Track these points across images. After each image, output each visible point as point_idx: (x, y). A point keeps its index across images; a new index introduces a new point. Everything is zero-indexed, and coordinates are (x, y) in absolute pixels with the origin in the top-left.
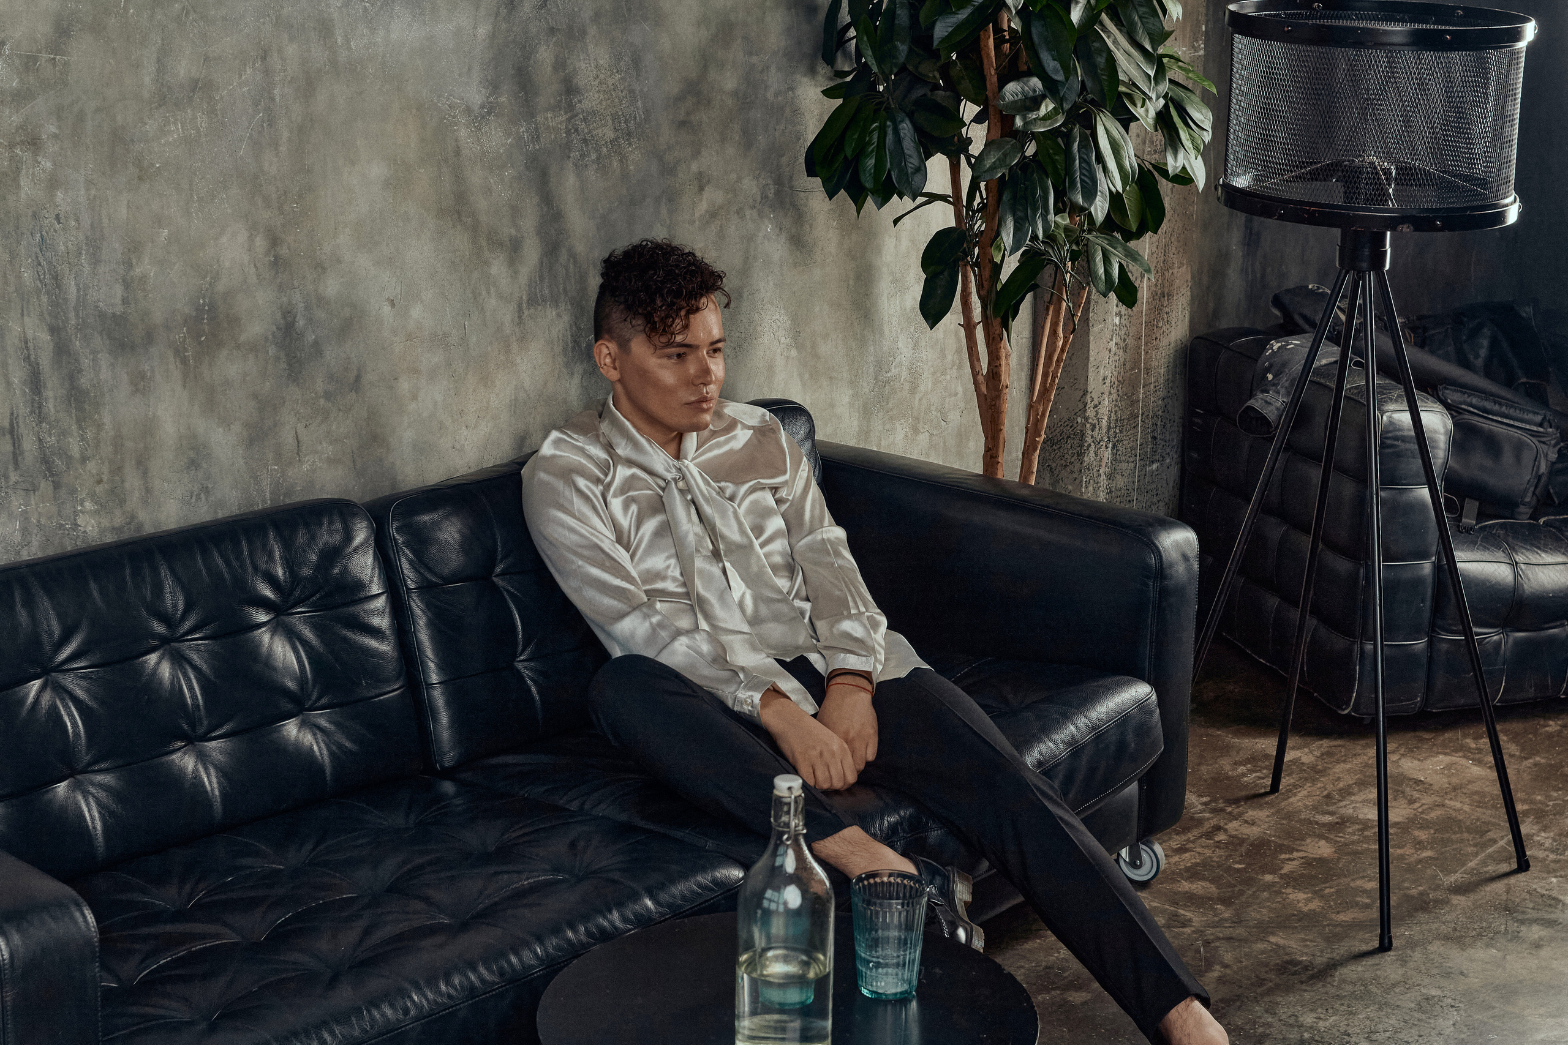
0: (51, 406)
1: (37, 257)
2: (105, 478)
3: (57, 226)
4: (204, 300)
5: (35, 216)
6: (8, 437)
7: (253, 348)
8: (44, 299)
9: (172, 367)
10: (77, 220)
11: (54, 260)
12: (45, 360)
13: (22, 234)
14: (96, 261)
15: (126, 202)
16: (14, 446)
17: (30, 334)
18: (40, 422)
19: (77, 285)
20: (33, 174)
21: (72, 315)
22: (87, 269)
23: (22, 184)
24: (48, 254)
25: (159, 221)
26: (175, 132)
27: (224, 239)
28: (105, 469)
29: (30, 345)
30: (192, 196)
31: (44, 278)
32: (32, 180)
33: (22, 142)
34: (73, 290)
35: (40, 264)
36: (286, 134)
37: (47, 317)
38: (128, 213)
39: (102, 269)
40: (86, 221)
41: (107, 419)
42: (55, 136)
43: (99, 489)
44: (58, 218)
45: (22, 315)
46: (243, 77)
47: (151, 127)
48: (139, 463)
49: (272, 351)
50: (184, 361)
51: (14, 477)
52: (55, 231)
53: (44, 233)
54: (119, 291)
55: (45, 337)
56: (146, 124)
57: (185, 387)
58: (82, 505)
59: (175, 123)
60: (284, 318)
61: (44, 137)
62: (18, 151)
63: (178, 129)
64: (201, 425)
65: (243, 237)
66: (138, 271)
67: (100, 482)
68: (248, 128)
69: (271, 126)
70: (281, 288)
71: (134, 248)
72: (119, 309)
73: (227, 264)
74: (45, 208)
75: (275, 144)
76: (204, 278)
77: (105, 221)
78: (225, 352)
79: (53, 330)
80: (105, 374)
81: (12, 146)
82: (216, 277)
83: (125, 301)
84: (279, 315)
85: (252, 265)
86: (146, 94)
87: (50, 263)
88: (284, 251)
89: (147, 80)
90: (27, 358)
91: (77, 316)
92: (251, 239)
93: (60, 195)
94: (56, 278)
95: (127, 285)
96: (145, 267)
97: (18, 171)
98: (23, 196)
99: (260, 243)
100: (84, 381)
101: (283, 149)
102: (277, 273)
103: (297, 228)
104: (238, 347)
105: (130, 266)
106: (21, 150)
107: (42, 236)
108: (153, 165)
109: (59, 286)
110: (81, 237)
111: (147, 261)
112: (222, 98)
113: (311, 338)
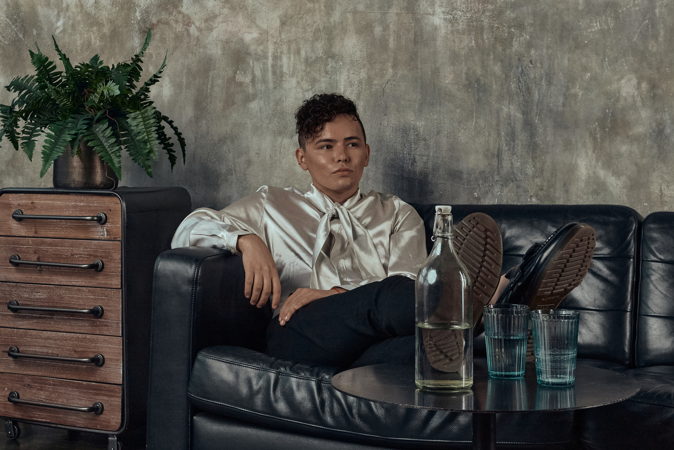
0: (519, 148)
1: (519, 79)
2: (545, 188)
3: (531, 65)
4: (609, 110)
5: (519, 59)
6: (496, 159)
7: (636, 139)
8: (521, 98)
9: (588, 141)
10: (541, 64)
11: (528, 80)
12: (519, 126)
13: (512, 67)
14: (550, 83)
15: (567, 58)
16: (498, 164)
17: (512, 113)
18: (513, 155)
19: (539, 94)
20: (519, 40)
21: (535, 107)
22: (545, 87)
23: (514, 44)
24: (525, 78)
25: (585, 69)
26: (596, 26)
27: (623, 81)
28: (545, 184)
29: (512, 119)
30: (605, 59)
31: (522, 88)
32: (519, 43)
33: (514, 26)
34: (537, 96)
35: (520, 82)
36: (662, 33)
37: (522, 108)
38: (568, 63)
39: (552, 88)
40: (546, 65)
41: (549, 160)
42: (531, 24)
43: (541, 193)
44: (531, 62)
45: (509, 104)
46: (636, 2)
47: (583, 23)
48: (565, 185)
49: (649, 142)
50: (595, 139)
51: (496, 178)
52: (529, 67)
53: (523, 68)
54: (561, 99)
55: (519, 115)
56: (579, 22)
57: (594, 152)
58: (530, 199)
59: (596, 22)
60: (657, 126)
61: (526, 24)
62: (513, 30)
63: (597, 25)
64: (602, 173)
65: (634, 81)
66: (573, 91)
67: (542, 189)
68: (639, 27)
69: (653, 27)
70: (656, 111)
71: (572, 80)
72: (560, 109)
73: (624, 94)
74: (525, 57)
75: (655, 37)
76: (610, 100)
77: (556, 66)
78: (619, 138)
79: (524, 113)
80: (550, 138)
81: (509, 27)
82: (617, 100)
83: (564, 105)
84: (654, 125)
85: (639, 97)
86: (581, 8)
87: (525, 82)
88: (659, 92)
89: (581, 1)
90: (509, 124)
91: (538, 107)
92: (639, 84)
93: (533, 51)
94: (528, 90)
95: (566, 97)
96: (577, 90)
97: (512, 38)
98: (514, 50)
99: (644, 86)
100: (538, 140)
101: (661, 39)
102: (655, 102)
103: (668, 81)
104: (628, 137)
105: (568, 88)
106: (514, 29)
107: (522, 70)
108: (583, 42)
109: (529, 93)
110: (543, 72)
111: (578, 87)
112: (623, 11)
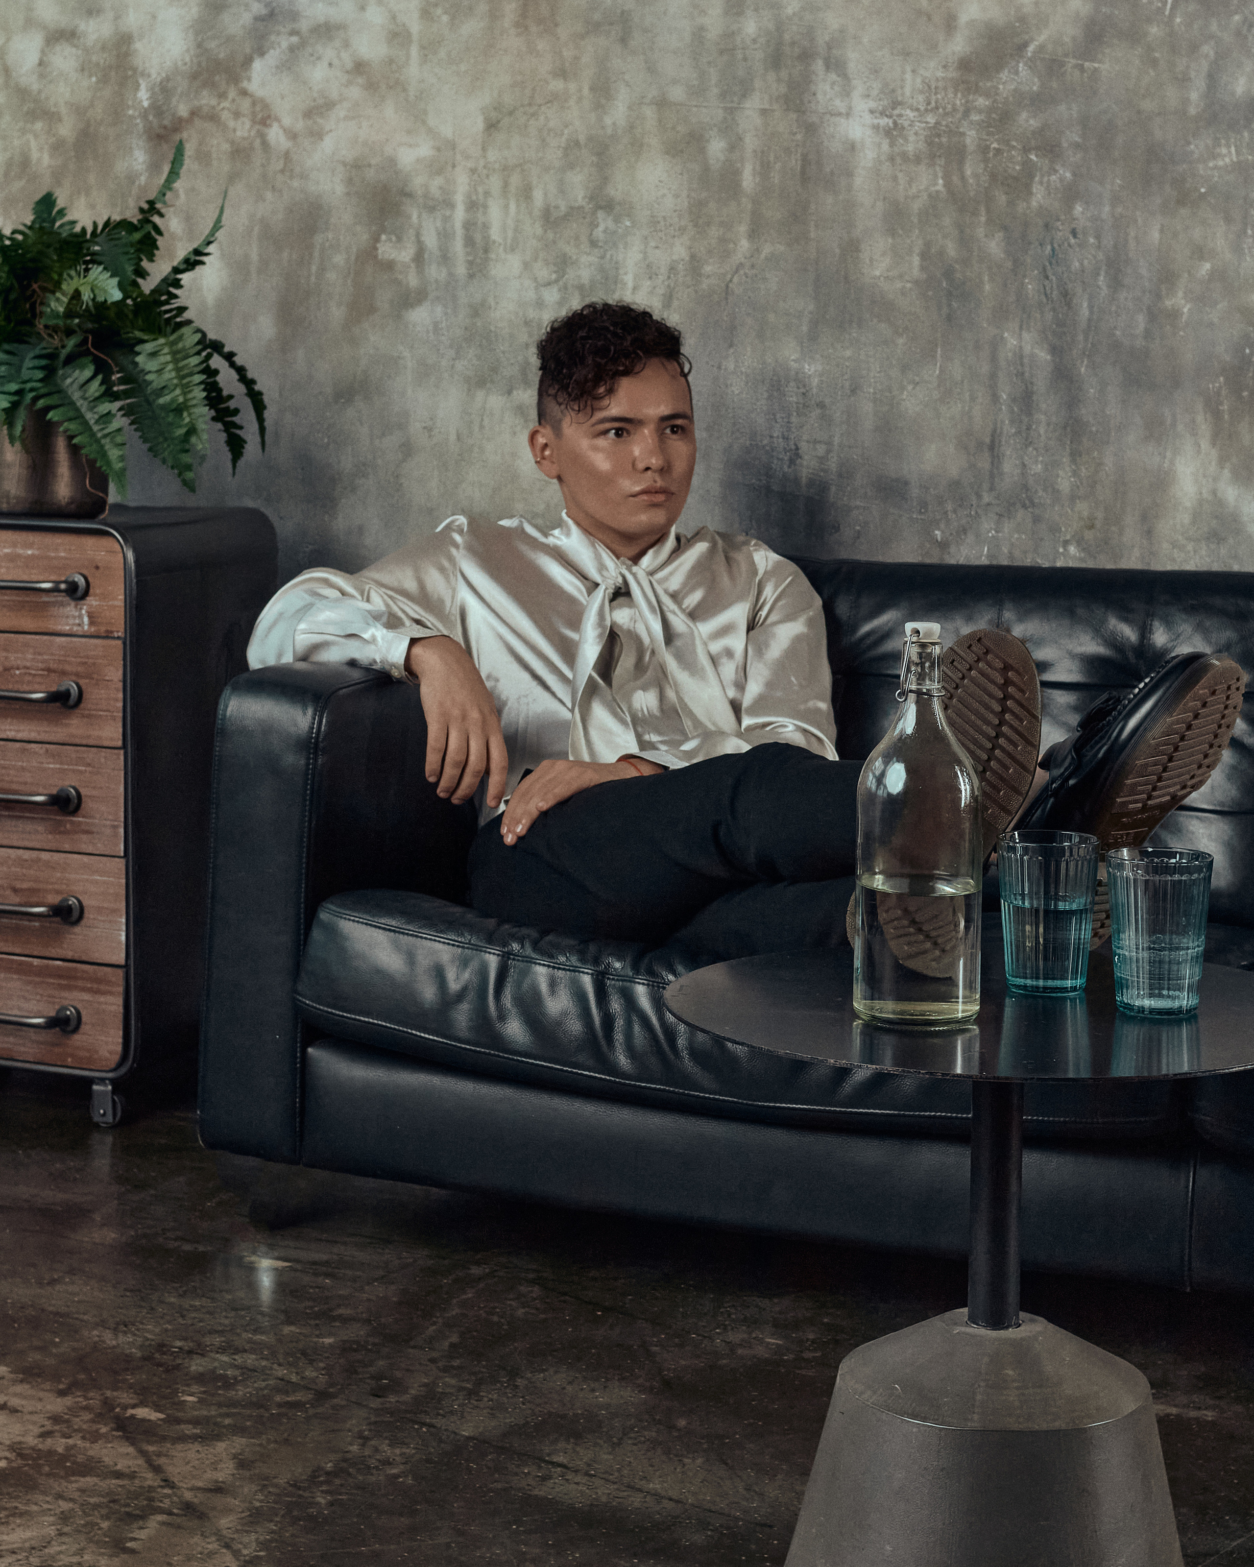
0: (1042, 431)
1: (1045, 271)
2: (1098, 524)
3: (1073, 241)
4: (1251, 349)
5: (1046, 226)
6: (987, 454)
8: (1049, 316)
9: (1200, 418)
10: (1098, 237)
11: (1065, 275)
12: (1041, 383)
13: (1030, 243)
14: (1116, 283)
15: (1159, 226)
16: (992, 465)
17: (1027, 349)
18: (1026, 446)
19: (1091, 307)
20: (1048, 182)
21: (1081, 337)
22: (1105, 291)
23: (1034, 191)
24: (1059, 269)
25: (1200, 252)
26: (1228, 155)
28: (1100, 515)
29: (1026, 361)
30: (1245, 232)
31: (1051, 294)
32: (1048, 188)
33: (1037, 148)
34: (1085, 312)
35: (1047, 277)
37: (1050, 337)
38: (1160, 239)
39: (1122, 295)
40: (1108, 241)
41: (1109, 462)
42: (1077, 146)
43: (1089, 535)
44: (1074, 233)
45: (1021, 328)
47: (1196, 147)
48: (1144, 518)
50: (1217, 415)
51: (986, 498)
52: (1070, 245)
53: (1056, 245)
54: (1141, 320)
55: (1044, 355)
56: (1189, 143)
57: (1214, 444)
58: (1064, 549)
59: (1229, 147)
61: (1065, 145)
62: (1033, 157)
63: (1230, 152)
64: (1230, 493)
66: (1168, 303)
67: (1091, 527)
71: (1166, 278)
72: (1139, 343)
74: (1059, 220)
77: (1132, 244)
79: (1054, 350)
80: (1112, 410)
81: (1026, 150)
83: (1148, 334)
86: (1192, 111)
87: (1059, 279)
89: (1194, 96)
90: (1019, 375)
91: (1086, 339)
93: (1078, 209)
94: (1066, 295)
95: (1153, 316)
96: (1180, 301)
97: (1031, 177)
98: (1034, 204)
100: (1085, 413)
105: (1159, 297)
106: (1037, 156)
107: (1053, 250)
108: (1197, 189)
109: (1069, 304)
110: (1101, 256)
111: (1180, 294)
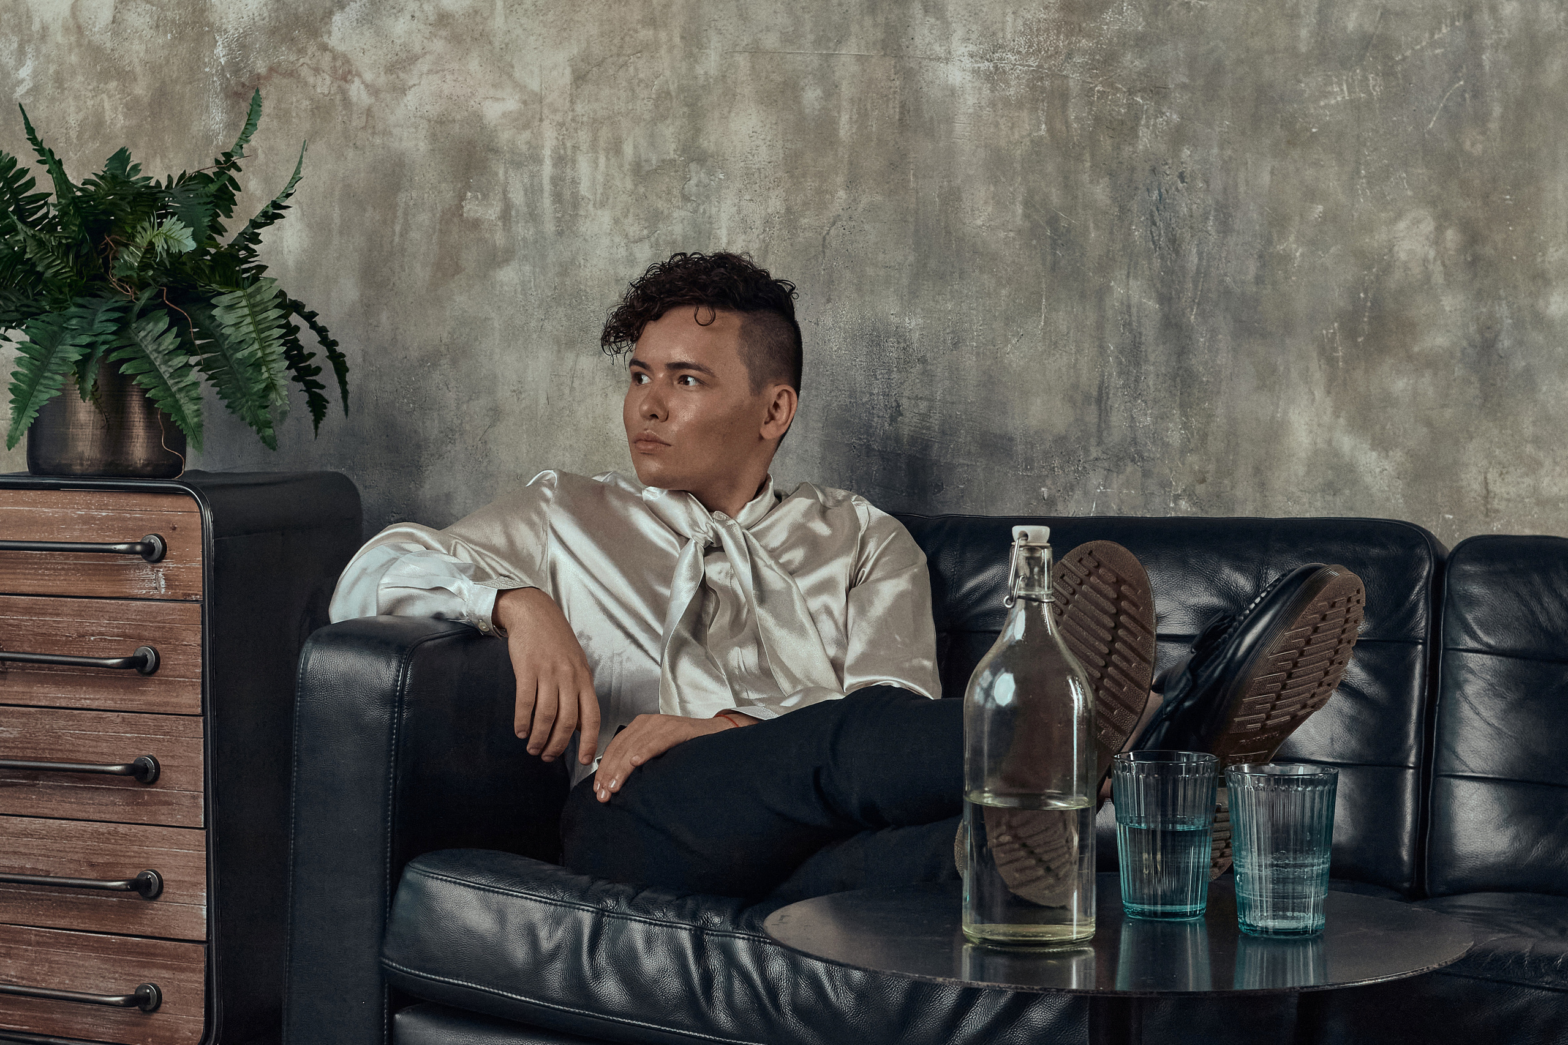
0: (1151, 383)
1: (1152, 216)
2: (1210, 479)
3: (1180, 185)
4: (1366, 293)
5: (1153, 171)
6: (1094, 407)
7: (1431, 363)
8: (1157, 263)
9: (1314, 365)
10: (1207, 182)
11: (1173, 220)
12: (1149, 332)
13: (1136, 188)
14: (1225, 228)
15: (1269, 169)
16: (1100, 419)
17: (1135, 300)
18: (1135, 399)
19: (1200, 254)
20: (1155, 125)
21: (1189, 286)
22: (1214, 237)
23: (1141, 134)
24: (1167, 215)
25: (1311, 194)
26: (1339, 94)
27: (1402, 225)
28: (1211, 467)
29: (1134, 310)
30: (1358, 172)
31: (1159, 240)
32: (1153, 132)
33: (1143, 90)
34: (1194, 258)
35: (1154, 224)
36: (1497, 110)
37: (1159, 285)
38: (1272, 181)
39: (1232, 240)
40: (1217, 184)
41: (1220, 411)
42: (1184, 87)
43: (1200, 489)
44: (1182, 177)
45: (1128, 276)
46: (1436, 37)
47: (1308, 85)
48: (1257, 471)
49: (1459, 371)
50: (1331, 361)
51: (1094, 452)
52: (1177, 189)
53: (1163, 190)
54: (1252, 268)
55: (1152, 305)
56: (1300, 81)
57: (1329, 393)
58: (1175, 502)
59: (1340, 85)
60: (1481, 332)
61: (1171, 86)
62: (1139, 99)
63: (1342, 90)
64: (1346, 443)
65: (1428, 226)
66: (1280, 248)
67: (1203, 481)
68: (1442, 97)
69: (1475, 96)
70: (1479, 296)
71: (1278, 221)
72: (1250, 289)
73: (1403, 256)
74: (1167, 164)
75: (1481, 119)
76: (1370, 268)
77: (1242, 189)
78: (1389, 361)
79: (1164, 299)
80: (1223, 359)
81: (1131, 92)
82: (1387, 270)
83: (1259, 280)
84: (1472, 328)
85: (1439, 262)
86: (1303, 48)
87: (1168, 225)
88: (1488, 251)
89: (1304, 33)
90: (1127, 325)
91: (1195, 284)
92: (1440, 229)
93: (1186, 152)
94: (1174, 242)
95: (1263, 261)
96: (1292, 246)
97: (1137, 118)
98: (1140, 147)
99: (1451, 236)
100: (1196, 362)
101: (1494, 126)
102: (1476, 275)
103: (1509, 225)
104: (1410, 358)
105: (1269, 242)
106: (1142, 98)
107: (1160, 195)
108: (1308, 130)
109: (1177, 252)
110: (1210, 201)
111: (1292, 238)
112: (1404, 59)
113: (1519, 364)
